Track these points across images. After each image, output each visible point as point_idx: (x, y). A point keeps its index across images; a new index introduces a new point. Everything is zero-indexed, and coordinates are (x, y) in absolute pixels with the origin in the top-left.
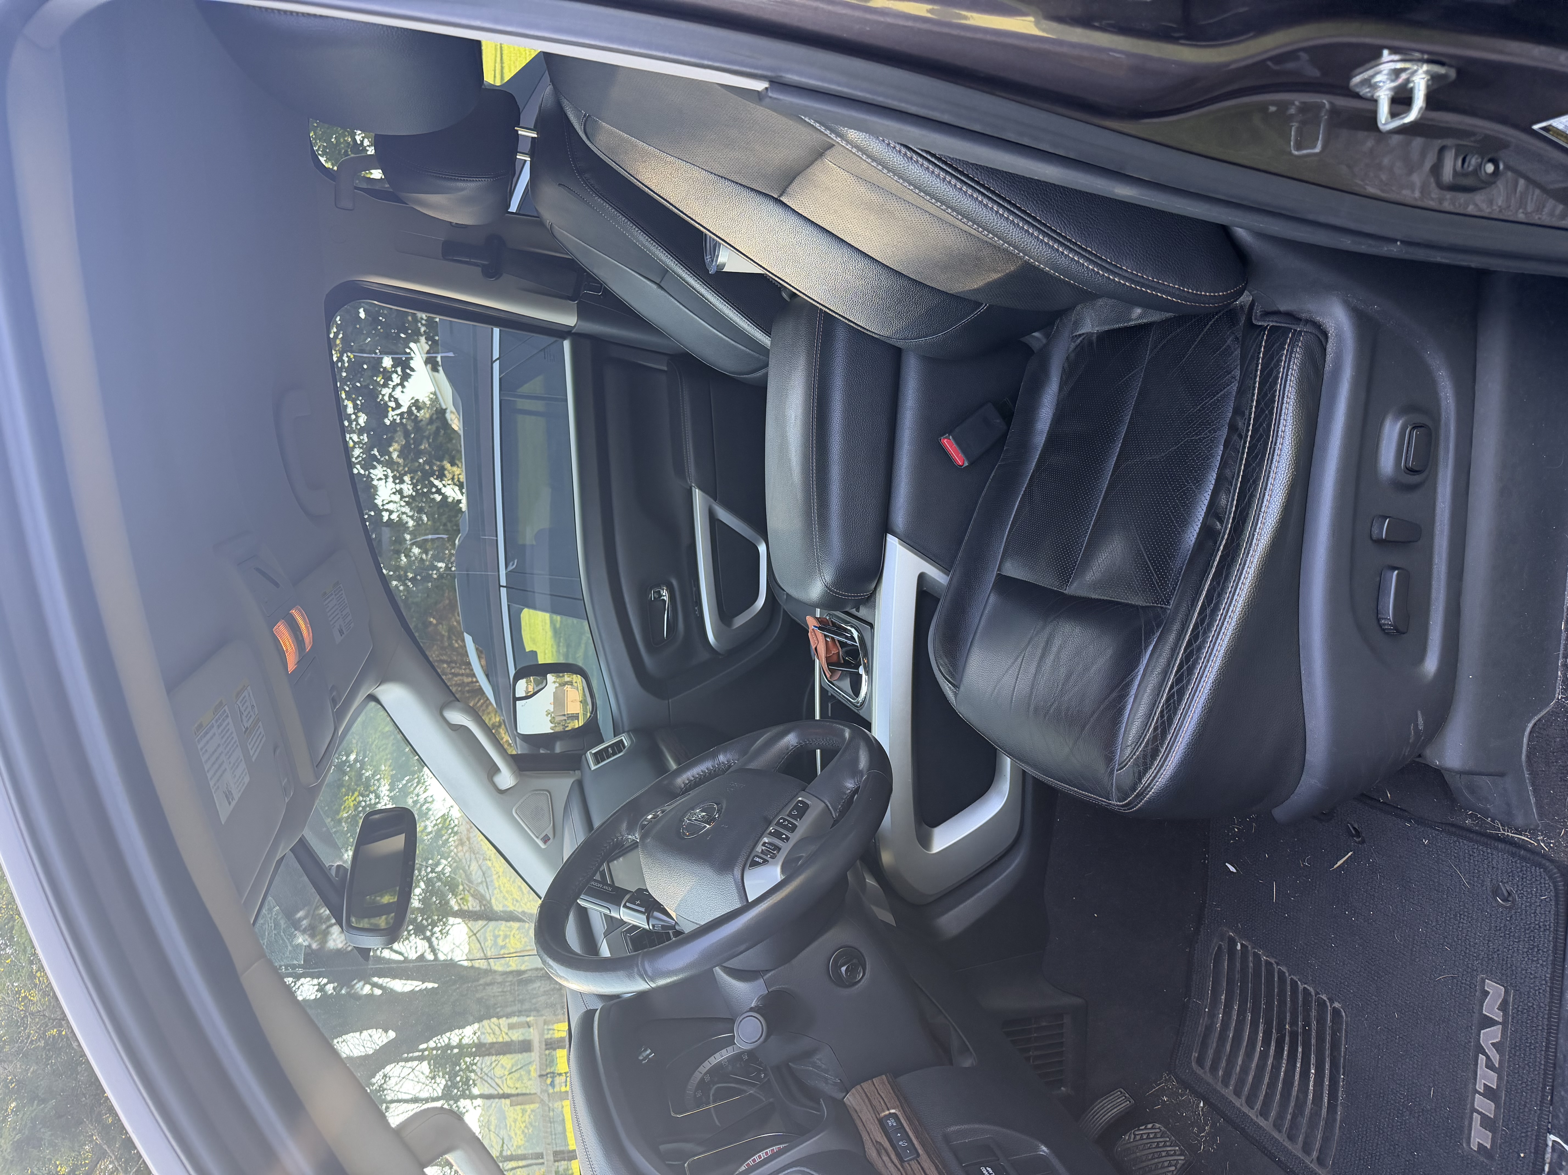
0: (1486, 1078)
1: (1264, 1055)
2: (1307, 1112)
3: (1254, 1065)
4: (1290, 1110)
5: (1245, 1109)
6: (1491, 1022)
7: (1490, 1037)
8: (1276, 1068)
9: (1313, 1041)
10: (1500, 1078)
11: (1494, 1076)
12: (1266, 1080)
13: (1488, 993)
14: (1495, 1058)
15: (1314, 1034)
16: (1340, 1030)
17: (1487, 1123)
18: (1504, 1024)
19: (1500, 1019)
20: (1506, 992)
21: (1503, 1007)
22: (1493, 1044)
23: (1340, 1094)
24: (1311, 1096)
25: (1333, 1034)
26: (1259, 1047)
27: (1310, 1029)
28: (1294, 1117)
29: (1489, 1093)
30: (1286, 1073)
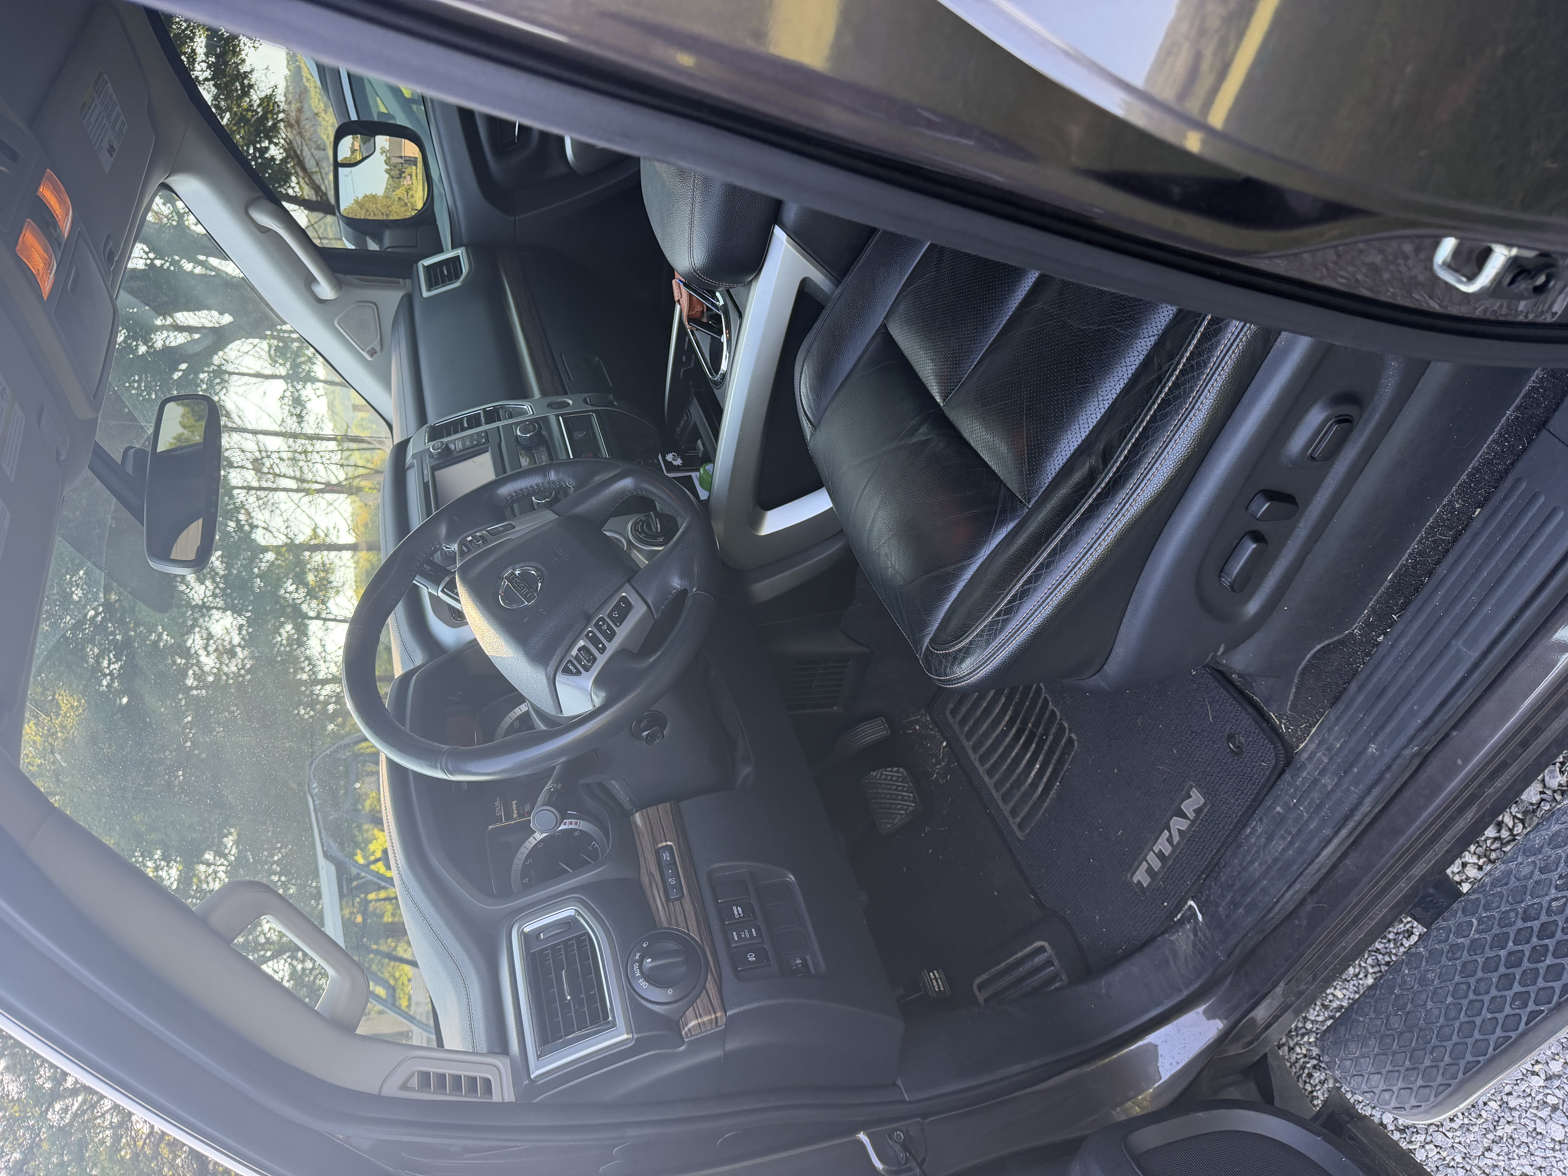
0: (1162, 845)
1: (1004, 734)
2: (1023, 789)
3: (994, 736)
4: (1011, 781)
5: (977, 764)
6: (1183, 816)
7: (1178, 824)
8: (1010, 747)
9: (1046, 748)
10: (1173, 852)
11: (1170, 849)
12: (1000, 751)
13: (1191, 797)
14: (1176, 839)
15: (1048, 743)
16: (1069, 754)
17: (1150, 871)
18: (1193, 822)
19: (1191, 818)
20: (1205, 804)
21: (1198, 811)
22: (1178, 829)
23: (1052, 793)
24: (1030, 781)
25: (1063, 754)
26: (1002, 726)
27: (1046, 740)
28: (1012, 788)
29: (1161, 855)
30: (1017, 754)
